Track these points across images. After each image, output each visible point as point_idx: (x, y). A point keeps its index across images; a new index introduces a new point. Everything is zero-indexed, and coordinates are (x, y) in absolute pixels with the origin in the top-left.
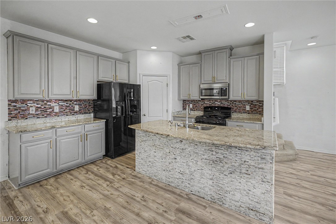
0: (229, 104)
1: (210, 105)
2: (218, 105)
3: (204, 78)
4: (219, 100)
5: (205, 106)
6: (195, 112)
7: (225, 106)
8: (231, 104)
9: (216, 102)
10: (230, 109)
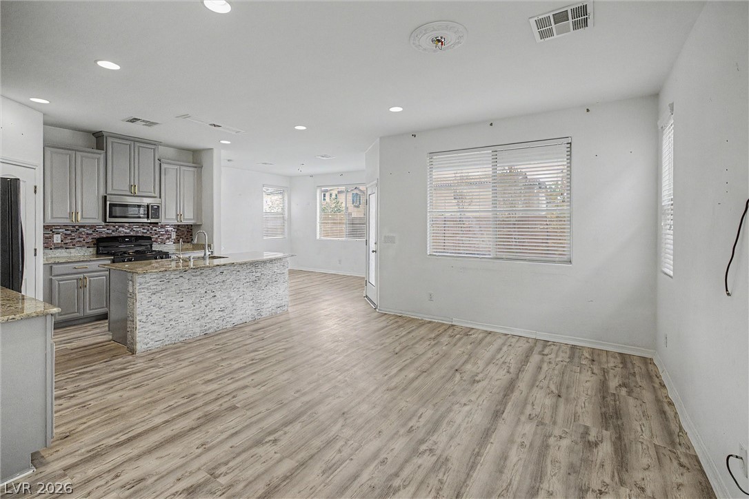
0: (145, 231)
1: (108, 233)
2: (126, 233)
3: (112, 184)
4: (127, 225)
5: (97, 236)
6: (72, 251)
7: (138, 235)
8: (148, 230)
9: (121, 229)
10: (150, 238)
